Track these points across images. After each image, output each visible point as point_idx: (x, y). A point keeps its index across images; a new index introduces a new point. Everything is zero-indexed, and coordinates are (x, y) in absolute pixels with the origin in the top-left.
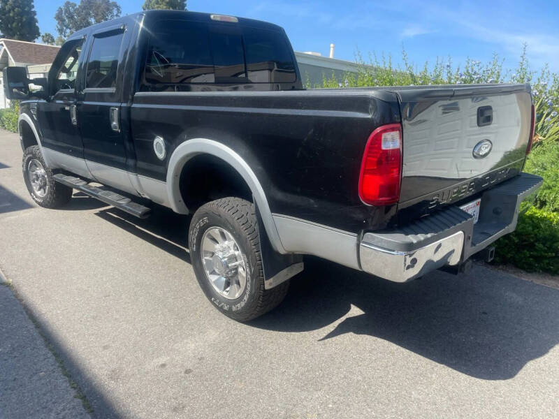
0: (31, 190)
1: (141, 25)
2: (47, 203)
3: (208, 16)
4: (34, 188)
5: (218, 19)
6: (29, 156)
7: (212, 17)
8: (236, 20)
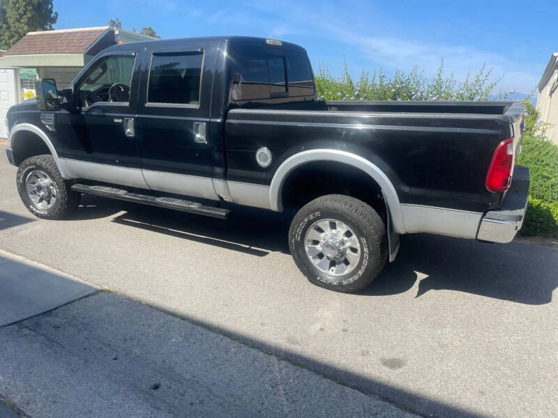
0: (27, 203)
1: (225, 54)
2: (53, 214)
3: (263, 41)
4: (33, 200)
5: (271, 43)
6: (29, 168)
7: (267, 41)
8: (280, 44)
